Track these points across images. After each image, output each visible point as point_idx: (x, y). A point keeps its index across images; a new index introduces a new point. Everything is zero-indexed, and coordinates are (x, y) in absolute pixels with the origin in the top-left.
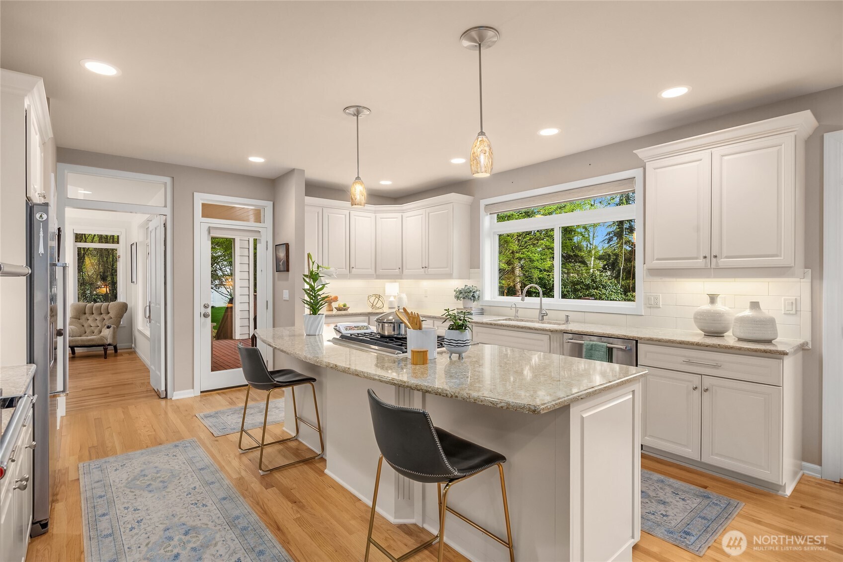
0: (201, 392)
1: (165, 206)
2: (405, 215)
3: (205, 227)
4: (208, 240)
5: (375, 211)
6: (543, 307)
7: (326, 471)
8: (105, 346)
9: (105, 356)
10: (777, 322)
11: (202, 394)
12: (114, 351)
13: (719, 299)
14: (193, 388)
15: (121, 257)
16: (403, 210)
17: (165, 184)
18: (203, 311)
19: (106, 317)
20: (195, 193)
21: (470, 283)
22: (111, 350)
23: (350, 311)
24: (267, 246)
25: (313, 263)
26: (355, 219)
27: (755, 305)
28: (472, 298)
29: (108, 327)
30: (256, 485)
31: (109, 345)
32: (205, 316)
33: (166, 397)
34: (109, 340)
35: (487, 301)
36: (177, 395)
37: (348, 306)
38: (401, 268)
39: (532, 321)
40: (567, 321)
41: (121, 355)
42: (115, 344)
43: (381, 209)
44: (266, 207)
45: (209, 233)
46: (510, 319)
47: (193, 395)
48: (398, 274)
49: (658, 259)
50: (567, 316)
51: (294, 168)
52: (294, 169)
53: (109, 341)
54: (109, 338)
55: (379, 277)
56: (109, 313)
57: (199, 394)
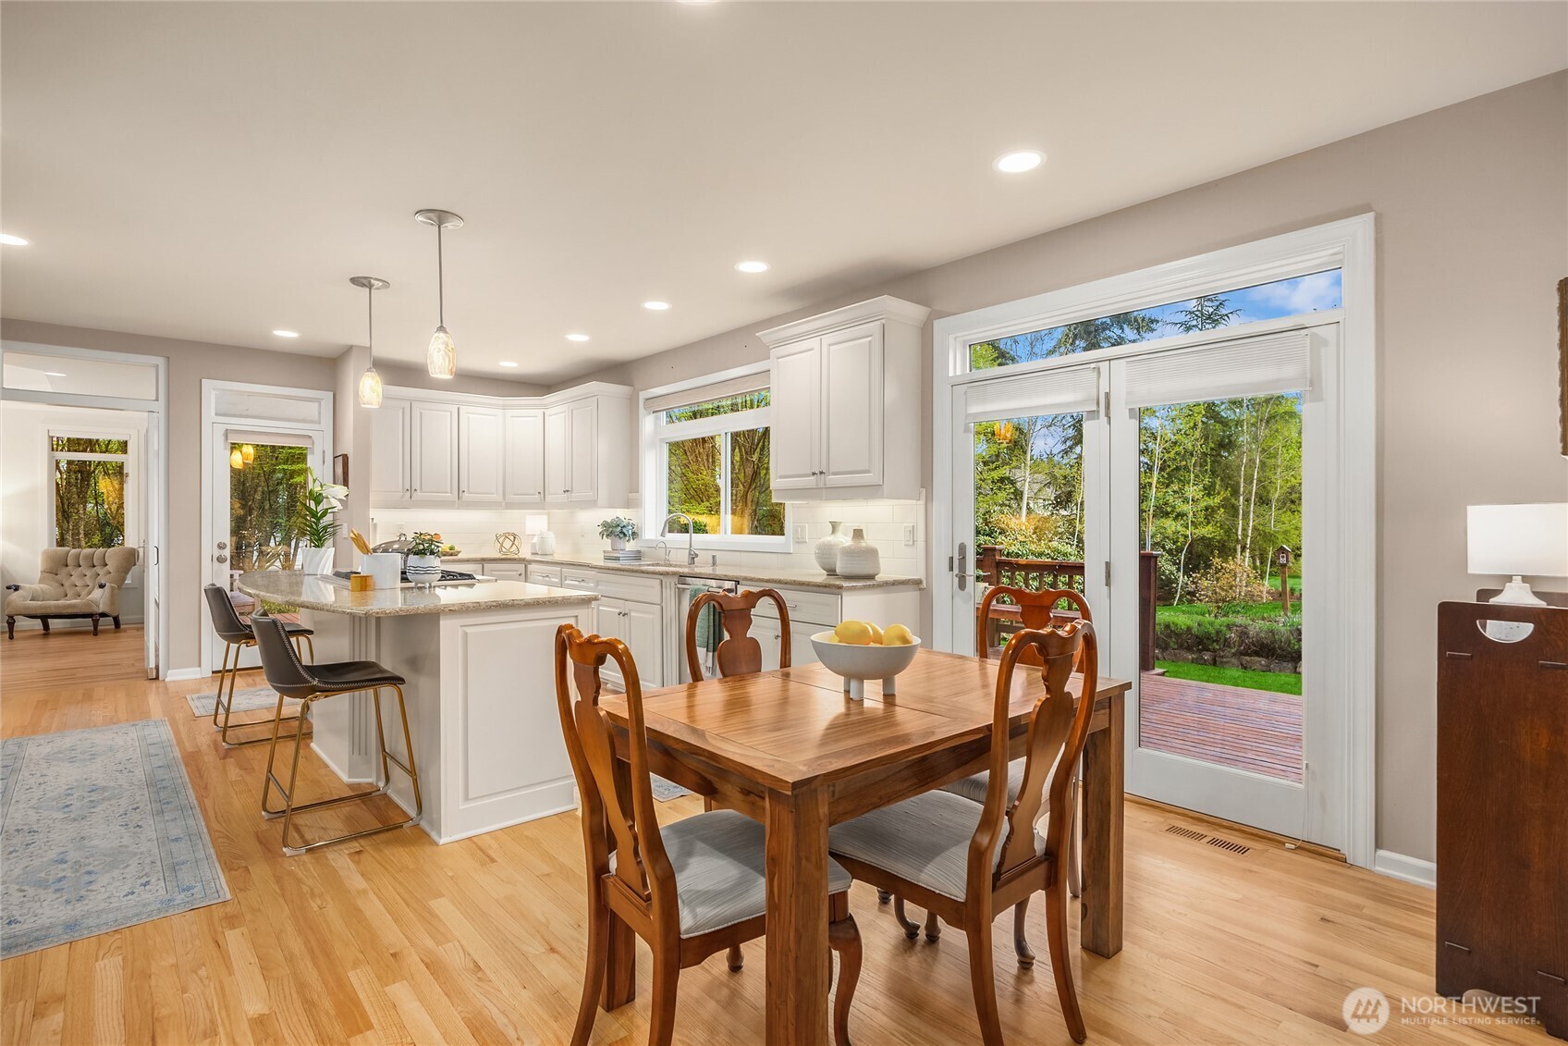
0: (213, 672)
1: (157, 400)
2: (547, 412)
3: (220, 430)
4: (225, 449)
5: (504, 406)
6: (694, 546)
7: (313, 745)
8: (94, 617)
9: (96, 632)
10: (880, 555)
11: (215, 675)
12: (113, 627)
13: (841, 528)
14: (200, 666)
15: (130, 475)
16: (544, 405)
17: (157, 367)
18: (217, 553)
19: (102, 571)
20: (203, 380)
21: (622, 514)
22: (106, 623)
23: (460, 556)
24: (324, 458)
25: (314, 481)
26: (468, 417)
27: (858, 534)
28: (622, 536)
29: (102, 586)
30: (210, 759)
31: (103, 615)
32: (221, 560)
33: (157, 678)
34: (101, 606)
35: (647, 540)
36: (172, 676)
37: (457, 549)
38: (543, 493)
39: (680, 566)
40: (714, 564)
41: (125, 631)
42: (115, 615)
43: (508, 403)
44: (322, 399)
45: (227, 439)
46: (658, 565)
47: (199, 676)
48: (540, 501)
49: (781, 477)
50: (714, 557)
51: (351, 343)
52: (352, 347)
53: (102, 609)
54: (101, 602)
55: (510, 506)
56: (107, 565)
57: (210, 674)
